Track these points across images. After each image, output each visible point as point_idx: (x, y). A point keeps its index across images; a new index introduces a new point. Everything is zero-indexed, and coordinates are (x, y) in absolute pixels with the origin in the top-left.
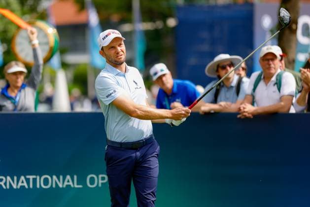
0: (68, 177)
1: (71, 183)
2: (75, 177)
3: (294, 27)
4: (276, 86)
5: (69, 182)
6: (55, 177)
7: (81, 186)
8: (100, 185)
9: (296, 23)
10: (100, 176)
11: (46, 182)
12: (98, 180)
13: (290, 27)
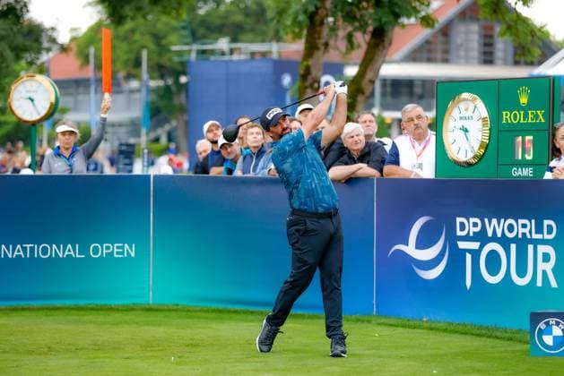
0: (69, 246)
1: (72, 253)
2: (77, 246)
3: (316, 85)
5: (70, 251)
6: (54, 246)
7: (83, 256)
8: (104, 255)
9: (319, 82)
10: (105, 245)
11: (45, 251)
12: (102, 250)
13: (311, 86)
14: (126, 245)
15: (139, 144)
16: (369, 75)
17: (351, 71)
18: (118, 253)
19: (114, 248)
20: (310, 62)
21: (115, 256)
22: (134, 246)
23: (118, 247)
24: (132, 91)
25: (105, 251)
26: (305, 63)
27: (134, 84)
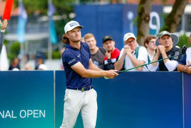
0: (8, 111)
1: (10, 115)
2: (12, 111)
3: (147, 18)
4: (135, 55)
5: (8, 114)
7: (16, 117)
8: (28, 117)
9: (149, 17)
10: (28, 111)
12: (27, 113)
13: (145, 19)
14: (40, 111)
15: (47, 53)
16: (178, 12)
17: (168, 10)
18: (36, 115)
19: (34, 113)
20: (144, 6)
21: (34, 117)
22: (45, 111)
23: (36, 112)
24: (43, 23)
25: (28, 114)
26: (141, 6)
27: (44, 19)
